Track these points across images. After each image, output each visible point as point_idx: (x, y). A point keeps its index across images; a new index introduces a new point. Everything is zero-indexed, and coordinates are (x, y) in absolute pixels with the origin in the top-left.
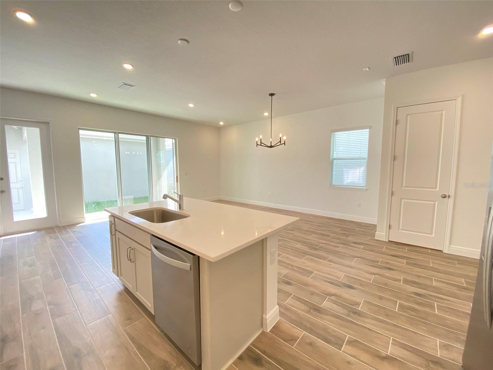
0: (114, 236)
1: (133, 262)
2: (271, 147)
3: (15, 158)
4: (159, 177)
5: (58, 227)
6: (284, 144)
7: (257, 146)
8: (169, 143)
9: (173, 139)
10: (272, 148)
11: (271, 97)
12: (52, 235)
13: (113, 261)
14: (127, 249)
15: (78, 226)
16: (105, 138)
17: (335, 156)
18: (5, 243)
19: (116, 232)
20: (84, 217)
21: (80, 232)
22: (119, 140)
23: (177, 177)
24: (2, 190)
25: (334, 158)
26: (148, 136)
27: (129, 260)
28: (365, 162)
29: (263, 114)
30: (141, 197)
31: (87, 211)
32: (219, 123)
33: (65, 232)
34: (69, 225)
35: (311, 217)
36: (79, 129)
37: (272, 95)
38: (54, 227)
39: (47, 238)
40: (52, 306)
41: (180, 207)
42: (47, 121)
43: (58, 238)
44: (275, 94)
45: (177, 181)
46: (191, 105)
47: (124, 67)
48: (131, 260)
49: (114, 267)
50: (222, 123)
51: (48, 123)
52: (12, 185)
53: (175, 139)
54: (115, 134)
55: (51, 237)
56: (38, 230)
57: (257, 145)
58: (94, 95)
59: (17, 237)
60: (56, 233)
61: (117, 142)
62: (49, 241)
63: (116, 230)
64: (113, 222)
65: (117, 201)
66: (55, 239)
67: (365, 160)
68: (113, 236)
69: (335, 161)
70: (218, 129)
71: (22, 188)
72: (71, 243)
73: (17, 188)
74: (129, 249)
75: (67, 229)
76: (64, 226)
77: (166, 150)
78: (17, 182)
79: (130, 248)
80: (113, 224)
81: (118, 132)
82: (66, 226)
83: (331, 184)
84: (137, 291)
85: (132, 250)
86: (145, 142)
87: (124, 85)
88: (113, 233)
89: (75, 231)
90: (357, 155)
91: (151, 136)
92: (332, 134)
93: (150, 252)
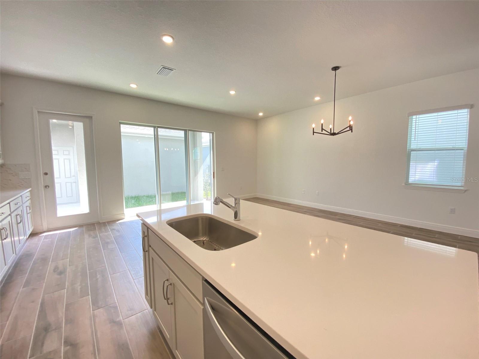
0: (148, 252)
1: (172, 304)
2: (334, 134)
3: (69, 154)
4: (196, 173)
5: (99, 223)
6: (351, 131)
7: (313, 134)
8: (206, 138)
9: (210, 133)
10: (335, 136)
11: (334, 71)
12: (92, 233)
13: (146, 284)
14: (163, 283)
15: (117, 222)
16: (146, 136)
17: (413, 147)
18: (45, 240)
19: (150, 248)
20: (124, 214)
21: (118, 231)
22: (159, 137)
23: (214, 173)
24: (46, 185)
25: (412, 149)
26: (186, 130)
27: (165, 299)
28: (463, 154)
29: (313, 98)
30: (178, 192)
31: (127, 207)
32: (258, 114)
33: (104, 230)
34: (110, 221)
35: (380, 225)
36: (121, 123)
37: (335, 69)
38: (96, 223)
39: (86, 236)
40: (68, 347)
41: (236, 215)
42: (89, 115)
43: (97, 236)
44: (341, 67)
45: (214, 177)
46: (232, 93)
47: (163, 42)
48: (167, 299)
49: (147, 294)
50: (261, 114)
51: (90, 118)
52: (56, 181)
53: (213, 133)
54: (154, 128)
55: (90, 236)
56: (80, 226)
57: (314, 132)
58: (133, 86)
59: (59, 233)
60: (96, 230)
61: (156, 137)
62: (88, 241)
63: (150, 246)
64: (146, 234)
65: (155, 196)
66: (94, 238)
67: (462, 151)
68: (146, 252)
69: (412, 152)
70: (256, 121)
71: (75, 182)
72: (108, 243)
73: (70, 182)
74: (167, 283)
75: (107, 226)
76: (104, 223)
77: (203, 147)
78: (71, 177)
79: (167, 280)
80: (146, 236)
81: (157, 126)
82: (107, 222)
83: (407, 183)
84: (177, 349)
85: (170, 285)
86: (184, 139)
87: (163, 69)
88: (147, 249)
89: (114, 229)
90: (450, 145)
91: (189, 130)
92: (410, 118)
93: (202, 307)
